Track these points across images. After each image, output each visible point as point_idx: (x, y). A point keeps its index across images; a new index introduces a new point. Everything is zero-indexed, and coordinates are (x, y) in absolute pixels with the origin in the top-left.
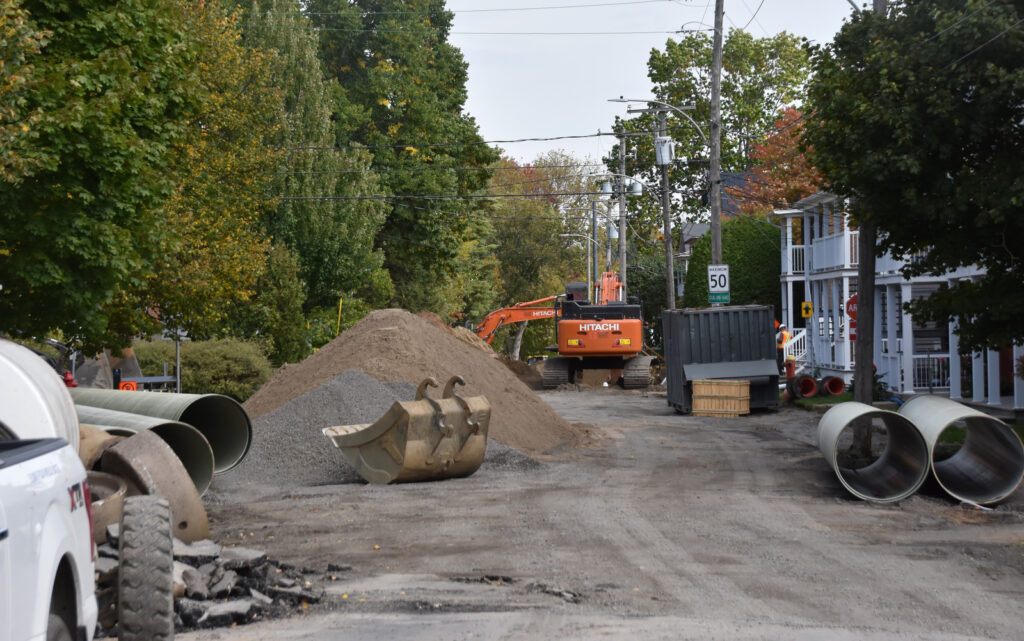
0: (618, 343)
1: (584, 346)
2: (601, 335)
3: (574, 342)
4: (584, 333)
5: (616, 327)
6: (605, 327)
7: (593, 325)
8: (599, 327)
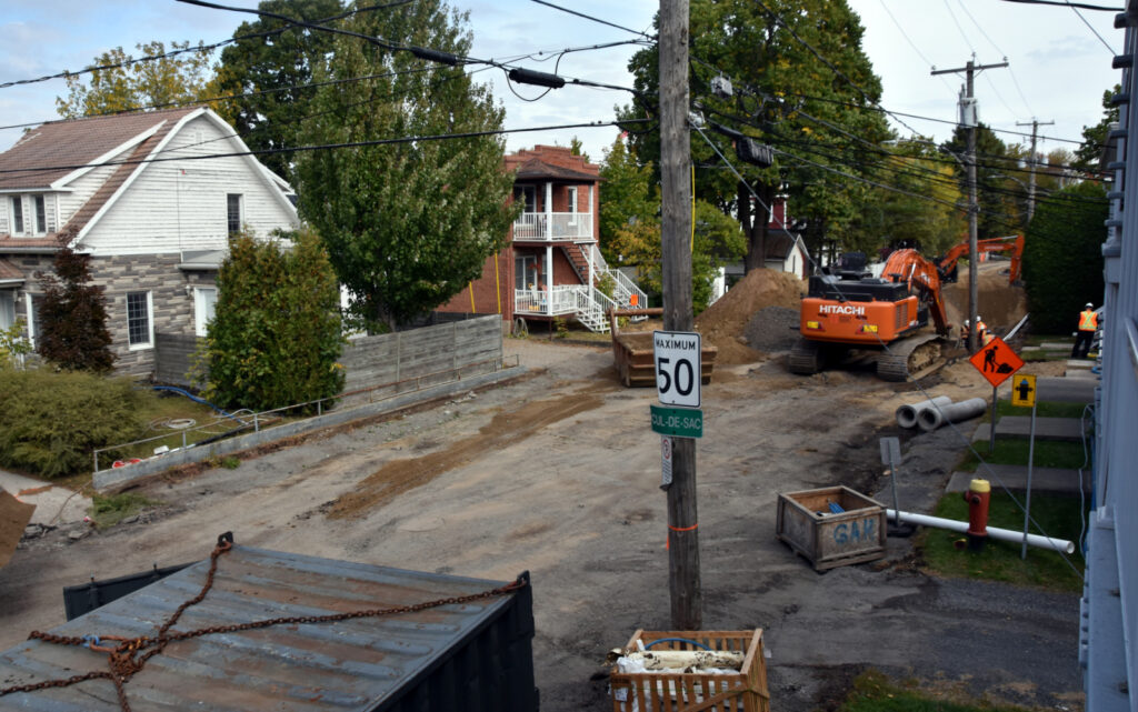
0: (862, 330)
1: (824, 331)
2: (843, 318)
3: (814, 325)
4: (824, 315)
5: (861, 311)
6: (848, 310)
7: (834, 307)
8: (841, 310)
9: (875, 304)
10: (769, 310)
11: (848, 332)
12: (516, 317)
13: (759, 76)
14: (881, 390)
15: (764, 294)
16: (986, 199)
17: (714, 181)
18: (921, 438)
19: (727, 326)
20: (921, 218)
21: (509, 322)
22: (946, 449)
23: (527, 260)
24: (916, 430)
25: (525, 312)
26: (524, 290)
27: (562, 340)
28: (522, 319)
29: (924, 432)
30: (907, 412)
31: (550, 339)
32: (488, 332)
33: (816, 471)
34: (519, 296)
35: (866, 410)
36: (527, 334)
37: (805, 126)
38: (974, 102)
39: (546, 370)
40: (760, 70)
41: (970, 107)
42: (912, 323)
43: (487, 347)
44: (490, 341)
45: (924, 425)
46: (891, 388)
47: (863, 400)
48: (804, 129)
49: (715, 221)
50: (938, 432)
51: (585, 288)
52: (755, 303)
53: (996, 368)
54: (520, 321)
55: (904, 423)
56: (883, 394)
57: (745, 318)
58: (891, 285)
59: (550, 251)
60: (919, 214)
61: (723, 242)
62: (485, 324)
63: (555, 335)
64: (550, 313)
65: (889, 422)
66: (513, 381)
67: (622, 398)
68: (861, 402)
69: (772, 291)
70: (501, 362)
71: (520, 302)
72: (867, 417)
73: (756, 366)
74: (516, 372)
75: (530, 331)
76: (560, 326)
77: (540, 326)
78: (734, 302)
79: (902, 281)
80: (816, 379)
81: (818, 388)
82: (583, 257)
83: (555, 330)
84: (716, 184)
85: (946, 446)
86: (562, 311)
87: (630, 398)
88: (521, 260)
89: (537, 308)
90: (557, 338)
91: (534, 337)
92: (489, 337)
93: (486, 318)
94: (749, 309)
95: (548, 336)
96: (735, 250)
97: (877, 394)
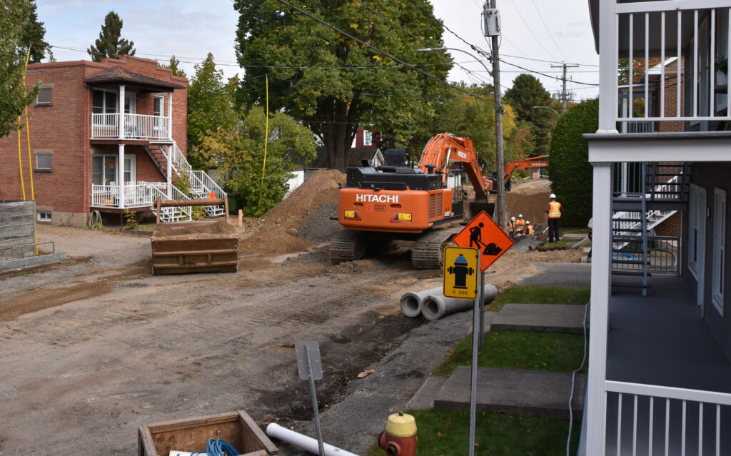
0: (397, 218)
1: (360, 220)
2: (379, 207)
3: (350, 214)
4: (360, 204)
5: (395, 199)
6: (383, 199)
7: (370, 196)
8: (377, 198)
9: (409, 192)
10: (327, 206)
11: (382, 221)
12: (92, 209)
13: (337, 13)
14: (404, 277)
15: (324, 192)
16: (537, 133)
17: (295, 97)
18: (423, 329)
19: (289, 220)
20: (485, 143)
21: (85, 215)
22: (439, 343)
23: (106, 158)
24: (420, 319)
25: (102, 205)
26: (104, 185)
27: (131, 231)
28: (97, 212)
29: (428, 321)
30: (412, 301)
31: (121, 230)
32: (17, 219)
33: (277, 374)
34: (95, 190)
35: (377, 298)
36: (100, 225)
37: (375, 55)
38: (496, 13)
39: (90, 258)
40: (339, 9)
41: (493, 17)
42: (447, 214)
43: (15, 233)
44: (17, 228)
45: (428, 315)
46: (414, 276)
47: (381, 287)
48: (374, 57)
49: (287, 128)
50: (440, 321)
51: (163, 185)
52: (315, 200)
53: (483, 248)
54: (95, 214)
55: (409, 312)
56: (404, 281)
57: (305, 213)
58: (426, 174)
59: (122, 148)
60: (484, 140)
61: (294, 147)
62: (12, 210)
63: (127, 227)
64: (122, 206)
65: (395, 311)
66: (45, 268)
67: (137, 285)
68: (378, 290)
69: (332, 189)
70: (33, 249)
71: (96, 196)
72: (374, 306)
73: (295, 255)
74: (48, 259)
75: (105, 224)
76: (130, 218)
77: (113, 218)
78: (298, 198)
79: (436, 172)
80: (344, 266)
81: (340, 276)
82: (162, 154)
83: (125, 223)
84: (297, 100)
85: (440, 340)
86: (136, 204)
87: (145, 285)
88: (101, 159)
89: (111, 202)
90: (127, 230)
91: (108, 229)
92: (18, 223)
93: (12, 204)
94: (309, 205)
95: (120, 228)
96: (303, 154)
97: (398, 281)
